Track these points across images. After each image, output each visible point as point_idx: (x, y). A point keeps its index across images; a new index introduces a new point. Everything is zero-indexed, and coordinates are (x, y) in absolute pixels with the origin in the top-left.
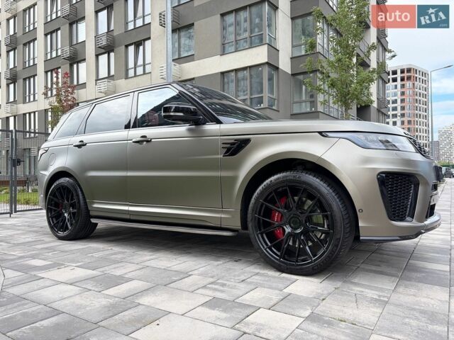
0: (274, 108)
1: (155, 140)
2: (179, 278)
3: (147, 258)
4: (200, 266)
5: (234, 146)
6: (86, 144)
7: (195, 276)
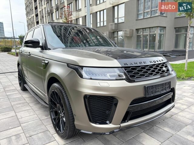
0: (164, 15)
1: (31, 55)
2: (12, 127)
3: (25, 109)
4: (34, 119)
5: (44, 64)
6: (22, 52)
7: (20, 127)
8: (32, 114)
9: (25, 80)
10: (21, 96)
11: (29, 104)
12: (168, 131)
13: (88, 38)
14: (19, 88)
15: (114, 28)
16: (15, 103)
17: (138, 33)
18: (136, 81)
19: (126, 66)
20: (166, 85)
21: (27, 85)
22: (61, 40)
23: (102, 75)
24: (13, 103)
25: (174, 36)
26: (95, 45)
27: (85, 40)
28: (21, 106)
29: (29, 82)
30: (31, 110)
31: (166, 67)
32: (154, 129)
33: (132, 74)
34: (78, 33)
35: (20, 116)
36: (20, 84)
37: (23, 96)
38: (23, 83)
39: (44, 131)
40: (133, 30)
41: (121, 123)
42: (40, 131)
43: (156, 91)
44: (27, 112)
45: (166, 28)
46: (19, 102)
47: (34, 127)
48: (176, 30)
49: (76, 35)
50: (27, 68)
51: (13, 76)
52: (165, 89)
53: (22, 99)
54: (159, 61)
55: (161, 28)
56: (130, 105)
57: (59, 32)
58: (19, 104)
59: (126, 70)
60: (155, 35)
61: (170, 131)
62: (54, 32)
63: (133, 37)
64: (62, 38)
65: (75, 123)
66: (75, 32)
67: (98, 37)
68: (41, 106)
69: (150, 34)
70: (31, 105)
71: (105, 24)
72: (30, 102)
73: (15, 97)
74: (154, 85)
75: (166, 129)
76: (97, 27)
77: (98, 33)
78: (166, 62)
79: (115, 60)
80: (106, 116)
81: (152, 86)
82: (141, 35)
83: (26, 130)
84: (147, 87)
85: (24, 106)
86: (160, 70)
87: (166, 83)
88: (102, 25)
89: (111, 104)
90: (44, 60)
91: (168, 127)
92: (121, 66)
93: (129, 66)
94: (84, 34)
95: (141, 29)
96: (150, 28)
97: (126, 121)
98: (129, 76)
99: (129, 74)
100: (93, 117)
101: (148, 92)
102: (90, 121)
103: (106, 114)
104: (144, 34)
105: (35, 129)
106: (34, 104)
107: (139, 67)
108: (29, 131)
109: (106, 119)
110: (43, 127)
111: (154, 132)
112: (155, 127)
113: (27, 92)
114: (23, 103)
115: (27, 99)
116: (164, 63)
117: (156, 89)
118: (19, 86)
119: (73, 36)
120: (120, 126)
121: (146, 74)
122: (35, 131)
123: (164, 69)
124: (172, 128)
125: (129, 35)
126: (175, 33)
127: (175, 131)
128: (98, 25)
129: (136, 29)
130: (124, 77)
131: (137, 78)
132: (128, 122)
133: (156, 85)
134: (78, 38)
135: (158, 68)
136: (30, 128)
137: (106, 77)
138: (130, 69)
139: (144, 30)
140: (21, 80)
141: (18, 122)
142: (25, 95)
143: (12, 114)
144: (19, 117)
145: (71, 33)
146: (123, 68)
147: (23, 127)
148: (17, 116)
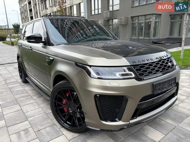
0: (160, 2)
1: (33, 50)
2: (20, 122)
3: (30, 102)
4: (40, 113)
5: (49, 61)
6: (22, 46)
7: (27, 122)
8: (37, 107)
9: (26, 73)
10: (23, 89)
11: (33, 97)
12: (170, 123)
13: (85, 28)
14: (20, 80)
15: (108, 16)
16: (19, 96)
17: (133, 21)
18: (144, 79)
19: (135, 64)
20: (172, 81)
21: (29, 78)
22: (59, 31)
23: (111, 74)
24: (16, 97)
25: (170, 23)
26: (92, 35)
27: (82, 30)
28: (25, 99)
29: (32, 76)
30: (36, 104)
31: (171, 62)
32: (157, 121)
33: (140, 72)
34: (74, 23)
35: (25, 109)
36: (21, 77)
37: (25, 88)
38: (24, 75)
39: (51, 125)
40: (128, 18)
41: (130, 120)
42: (47, 125)
43: (163, 87)
44: (32, 105)
45: (162, 15)
46: (23, 95)
47: (41, 121)
48: (171, 17)
49: (72, 25)
50: (28, 62)
51: (12, 67)
52: (171, 85)
53: (24, 92)
54: (164, 56)
55: (157, 15)
56: (140, 102)
57: (56, 23)
58: (23, 97)
59: (135, 68)
60: (150, 23)
61: (173, 123)
62: (52, 23)
63: (128, 25)
64: (59, 29)
65: (85, 121)
66: (71, 22)
67: (95, 27)
68: (44, 99)
69: (145, 22)
70: (35, 98)
71: (100, 12)
72: (33, 95)
73: (18, 89)
74: (161, 83)
75: (169, 121)
76: (91, 15)
77: (94, 23)
78: (170, 57)
79: (124, 59)
80: (116, 114)
81: (160, 83)
82: (136, 23)
83: (34, 124)
84: (155, 85)
85: (28, 99)
86: (165, 66)
87: (172, 79)
88: (96, 13)
89: (121, 103)
90: (49, 57)
91: (170, 119)
92: (130, 65)
93: (137, 64)
94: (80, 23)
95: (136, 16)
96: (145, 15)
97: (135, 118)
98: (138, 74)
99: (138, 72)
100: (104, 115)
101: (155, 89)
102: (101, 119)
103: (116, 112)
104: (139, 22)
105: (42, 124)
106: (38, 97)
107: (147, 64)
108: (37, 125)
109: (115, 117)
110: (49, 121)
111: (157, 125)
112: (158, 119)
113: (28, 84)
114: (27, 96)
115: (30, 92)
116: (169, 58)
117: (163, 86)
118: (20, 78)
119: (70, 26)
120: (129, 122)
121: (154, 72)
122: (43, 125)
123: (170, 64)
124: (174, 120)
125: (124, 23)
126: (170, 20)
127: (177, 123)
128: (93, 13)
129: (131, 17)
130: (134, 76)
131: (145, 76)
132: (136, 118)
133: (163, 82)
134: (75, 28)
135: (164, 64)
136: (37, 122)
137: (116, 76)
138: (138, 67)
139: (139, 17)
140: (22, 72)
141: (24, 116)
142: (27, 88)
143: (17, 108)
144: (25, 111)
145: (68, 23)
146: (132, 67)
147: (30, 121)
148: (23, 110)
